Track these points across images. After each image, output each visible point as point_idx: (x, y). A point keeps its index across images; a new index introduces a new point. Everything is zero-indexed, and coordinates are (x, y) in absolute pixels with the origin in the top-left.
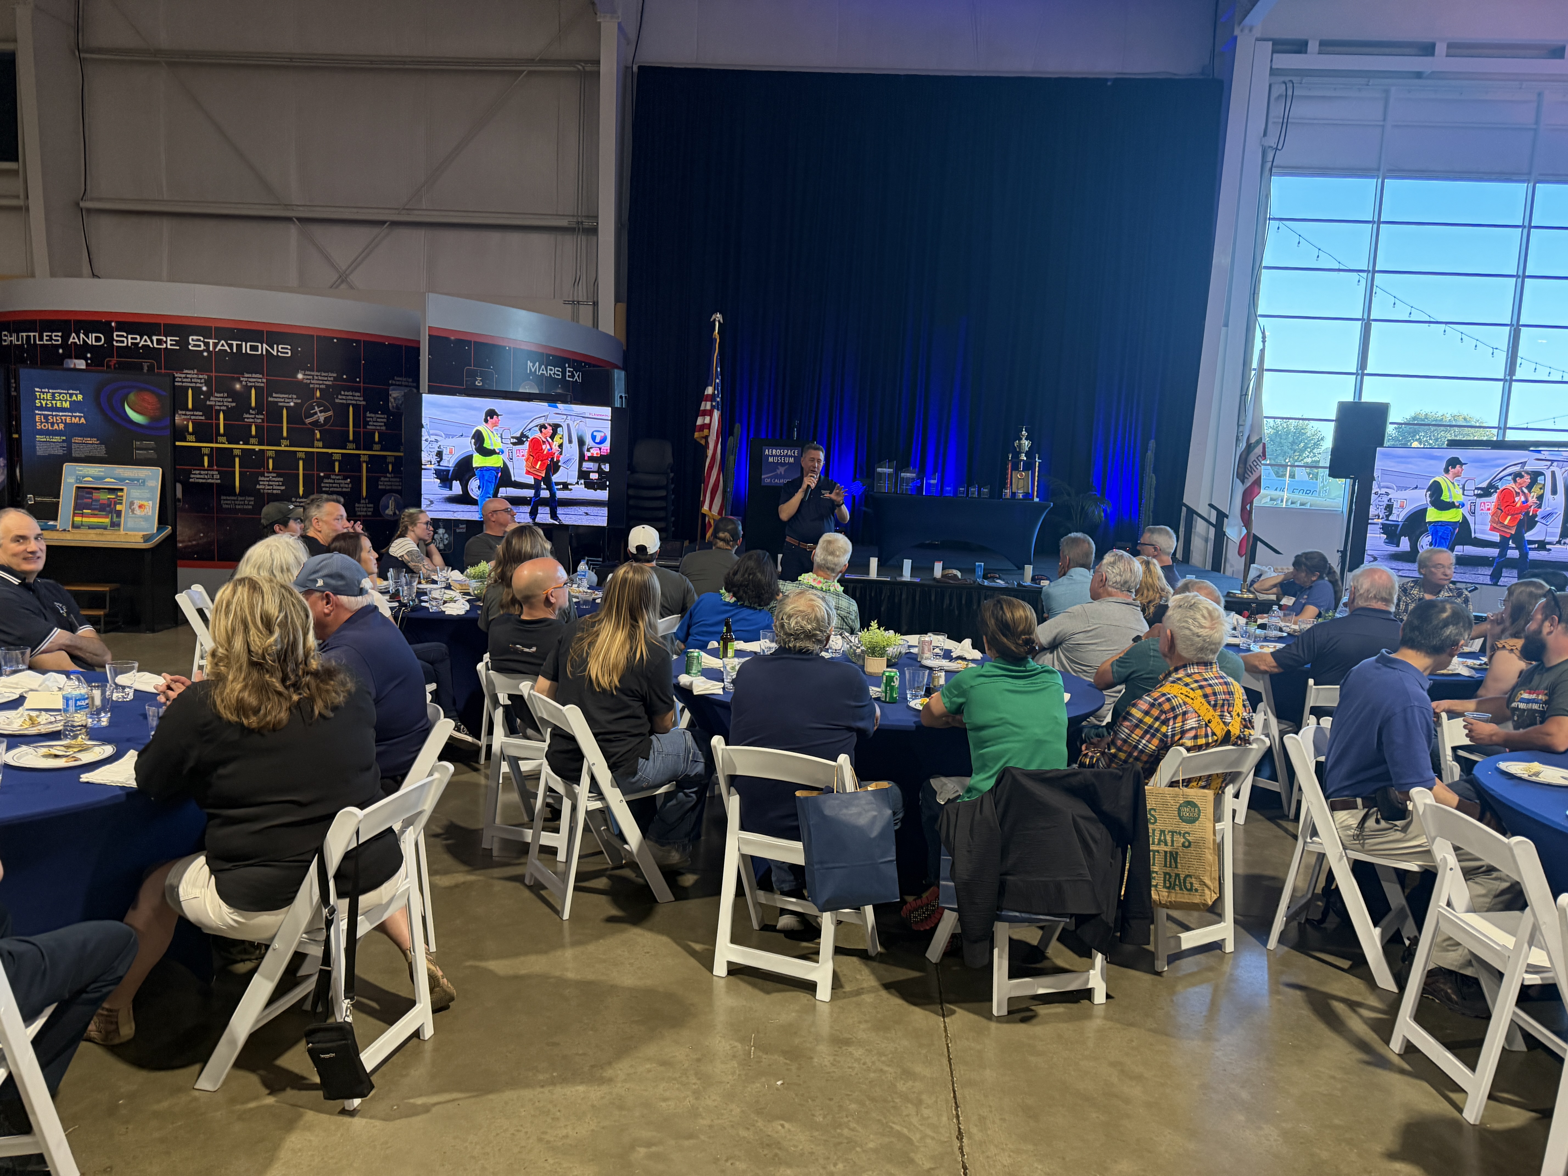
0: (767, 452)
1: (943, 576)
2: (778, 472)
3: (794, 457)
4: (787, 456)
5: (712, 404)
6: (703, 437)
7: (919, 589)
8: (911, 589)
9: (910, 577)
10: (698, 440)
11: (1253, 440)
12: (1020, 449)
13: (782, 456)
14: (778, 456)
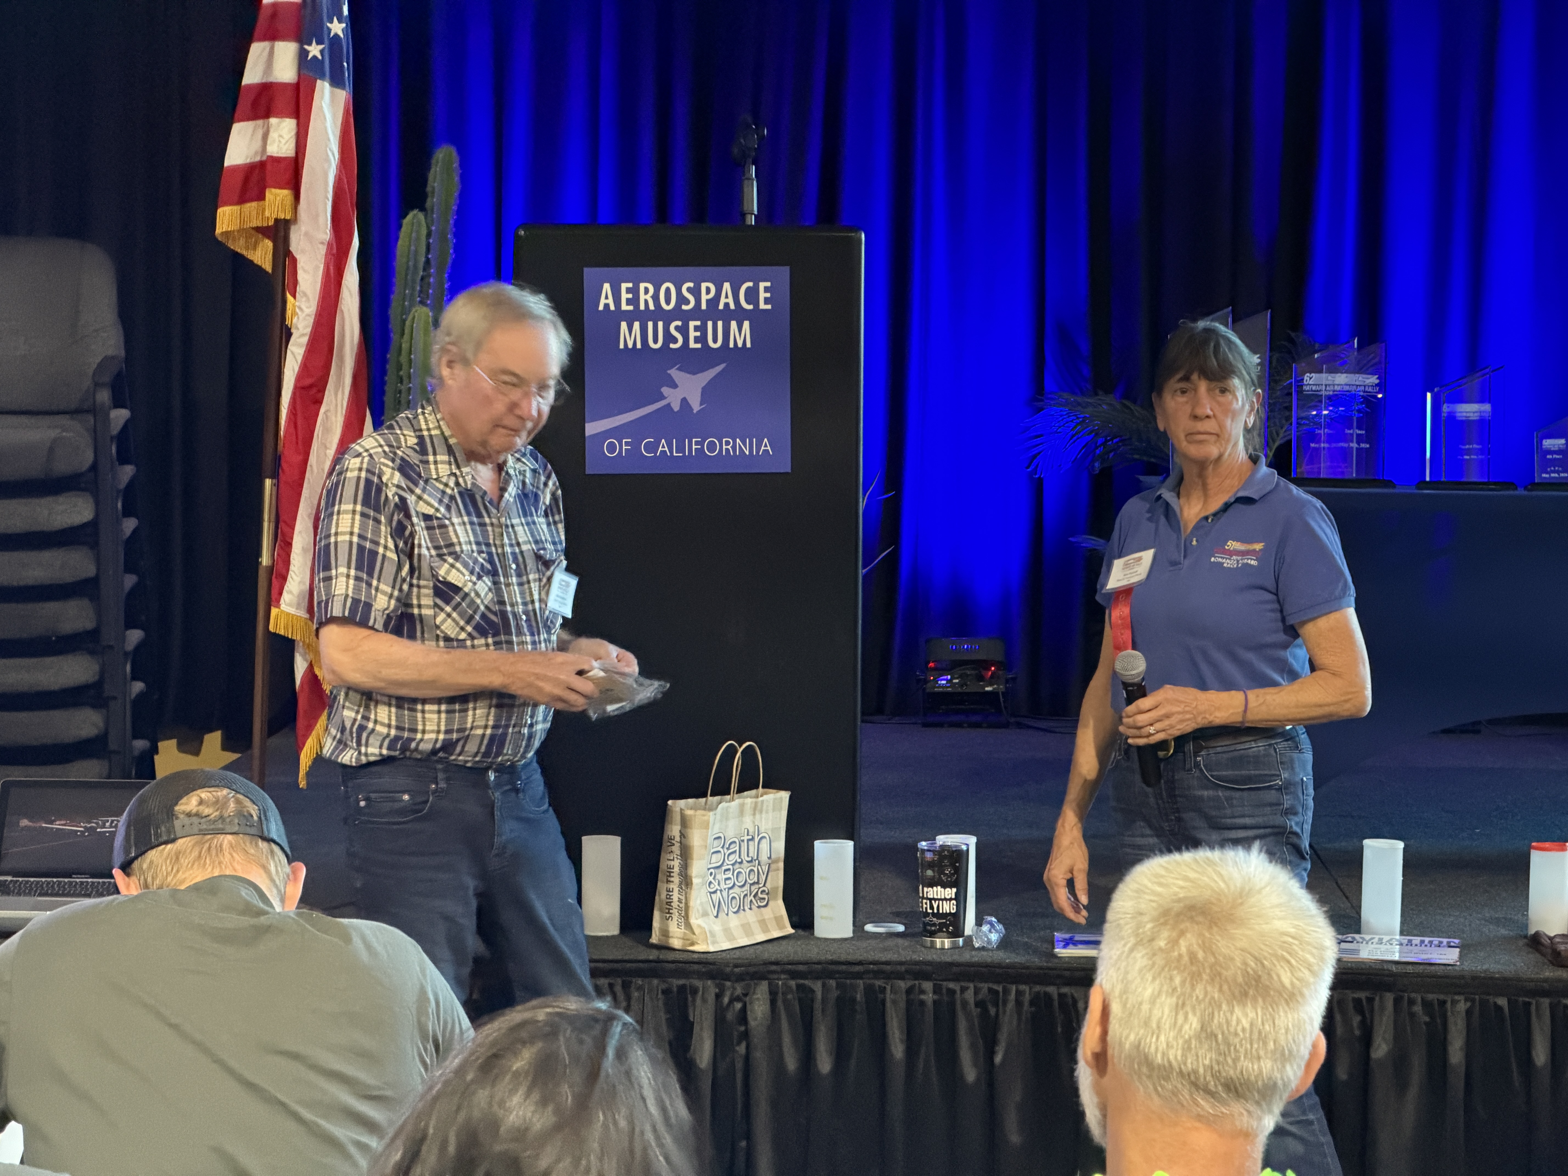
0: (606, 299)
2: (673, 398)
3: (755, 316)
4: (713, 312)
5: (303, 54)
6: (264, 231)
7: (1462, 1006)
8: (1418, 1009)
9: (1402, 933)
10: (239, 246)
13: (686, 317)
14: (668, 317)
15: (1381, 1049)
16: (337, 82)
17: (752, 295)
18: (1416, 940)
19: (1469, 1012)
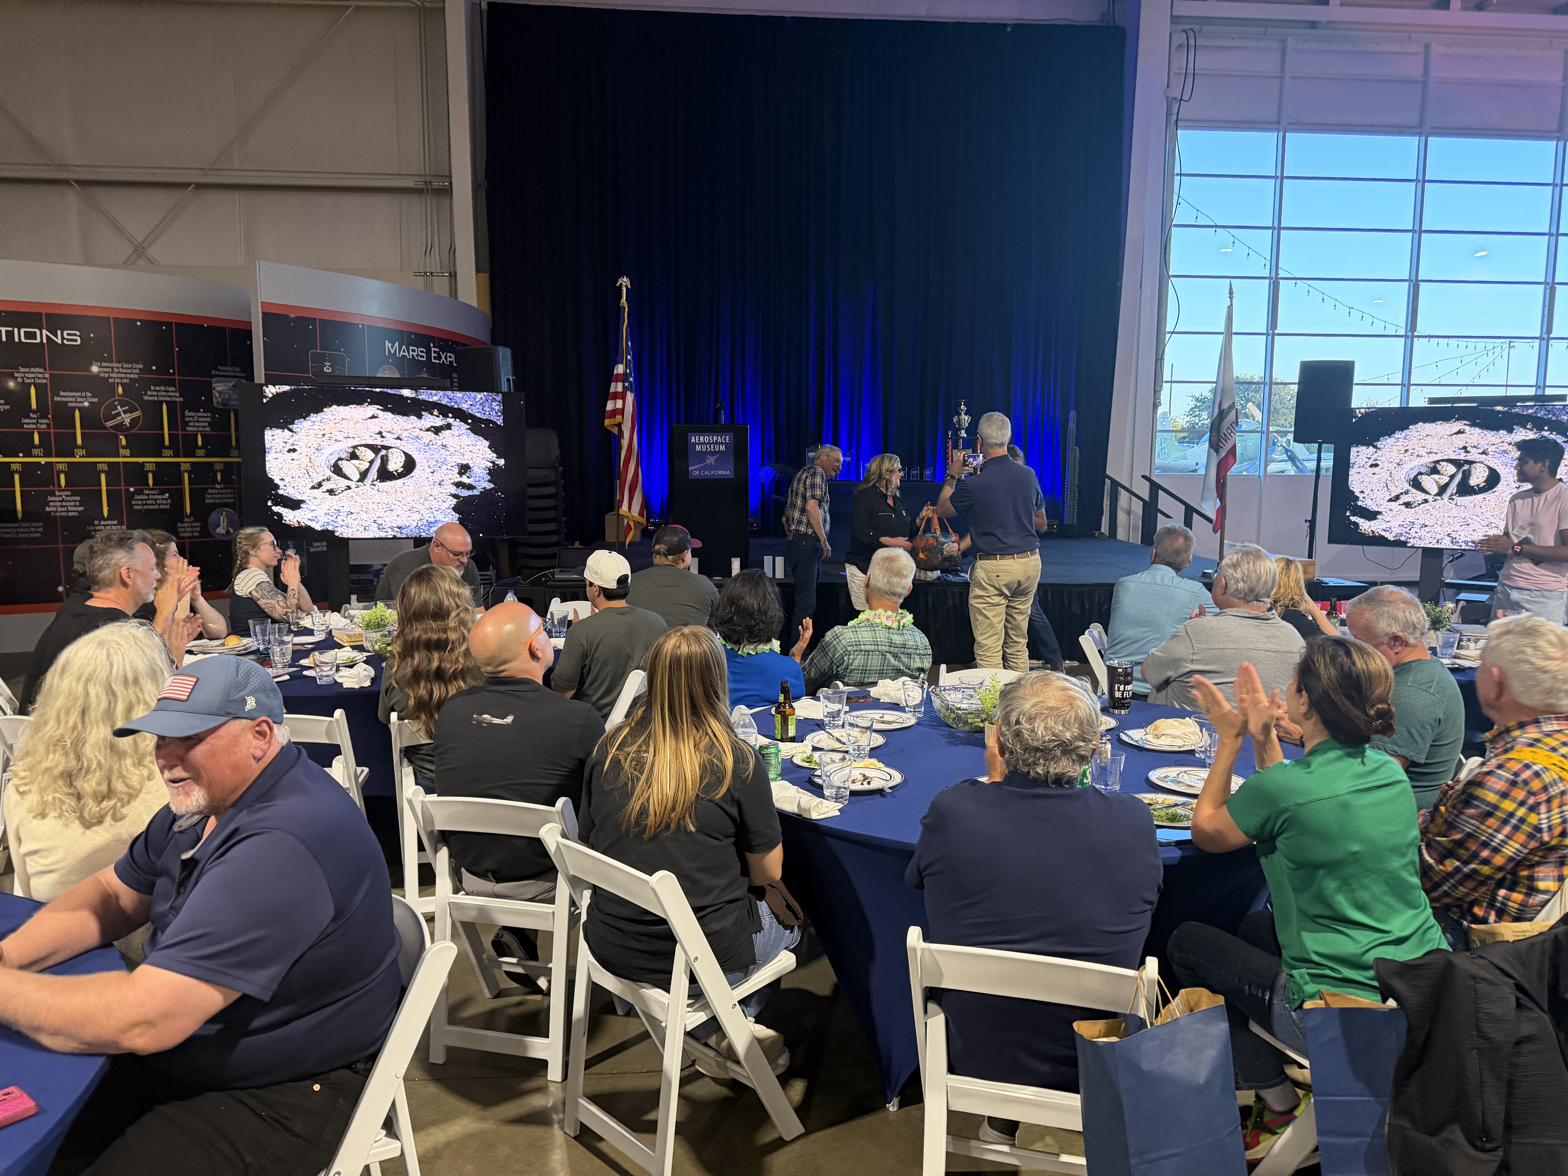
0: (693, 440)
2: (708, 462)
3: (726, 444)
4: (716, 443)
5: (624, 385)
6: (615, 425)
10: (609, 428)
11: (1225, 406)
12: (959, 425)
13: (710, 444)
14: (706, 444)
16: (631, 392)
17: (725, 439)
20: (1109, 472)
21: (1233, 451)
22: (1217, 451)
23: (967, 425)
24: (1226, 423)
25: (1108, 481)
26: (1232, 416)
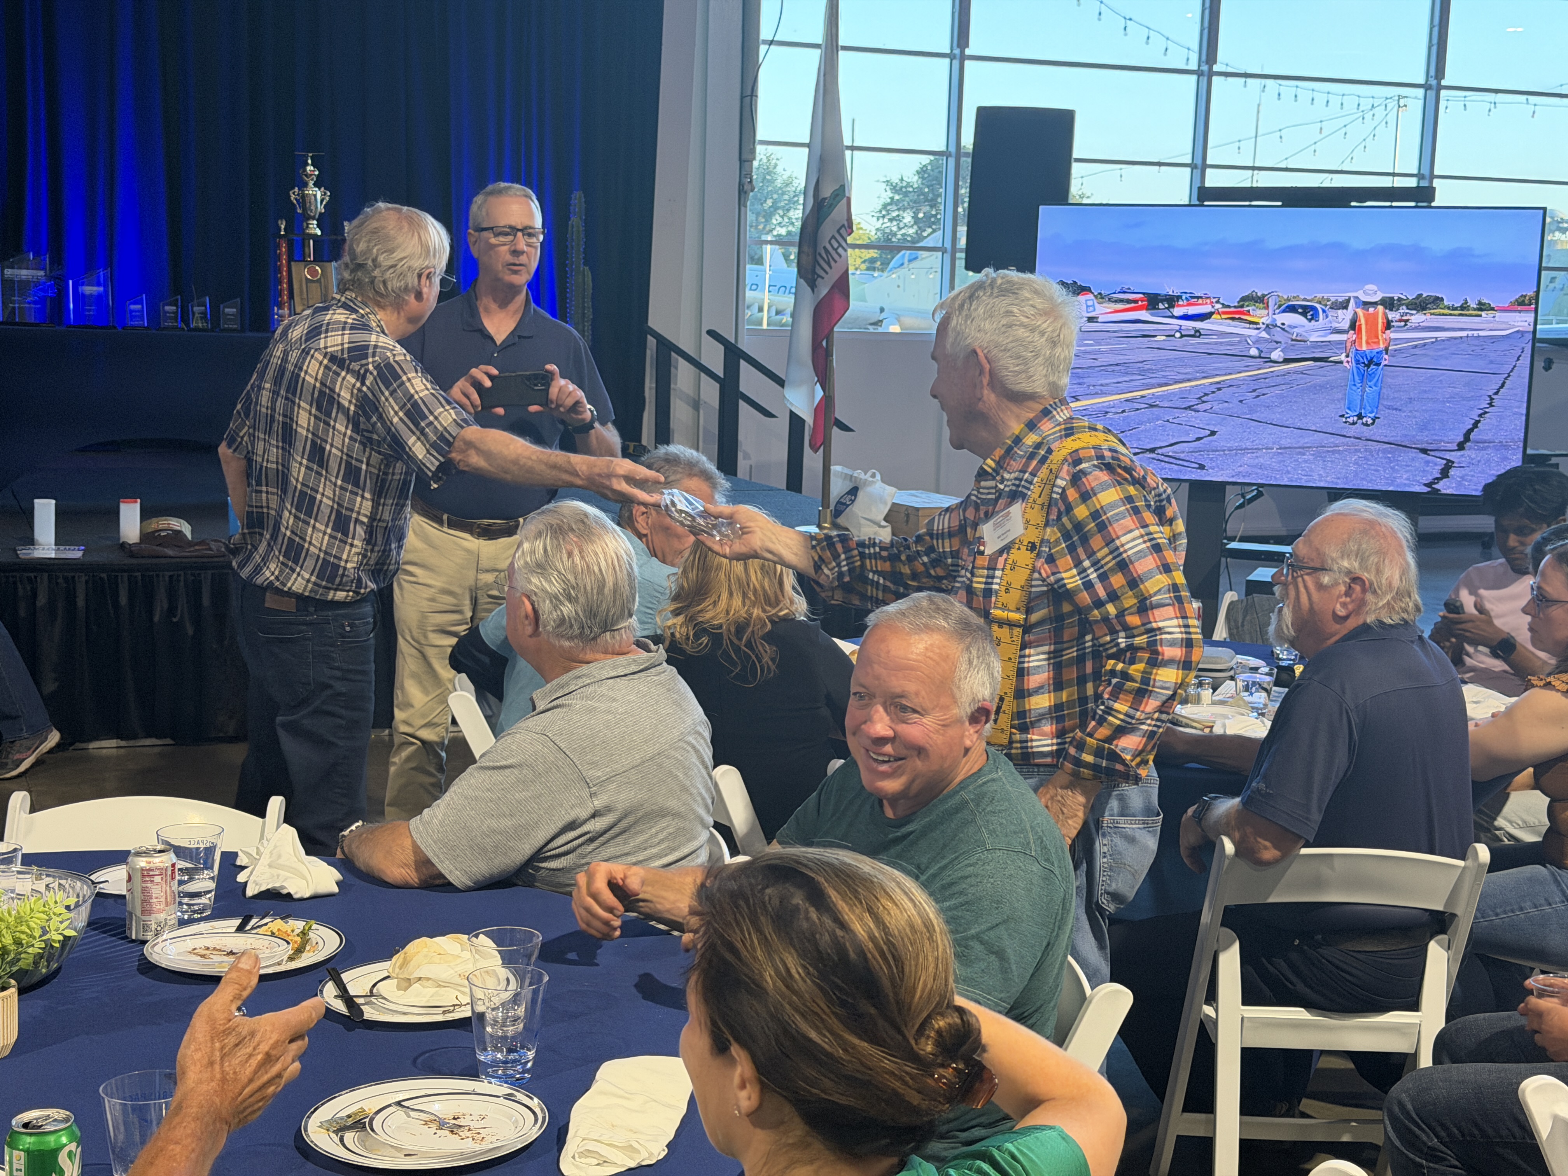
1: (145, 537)
7: (84, 579)
8: (60, 580)
9: (56, 544)
11: (827, 192)
12: (304, 208)
15: (42, 600)
18: (62, 548)
19: (87, 582)
20: (654, 322)
21: (842, 286)
22: (813, 286)
23: (321, 209)
24: (828, 230)
25: (651, 341)
26: (837, 214)
